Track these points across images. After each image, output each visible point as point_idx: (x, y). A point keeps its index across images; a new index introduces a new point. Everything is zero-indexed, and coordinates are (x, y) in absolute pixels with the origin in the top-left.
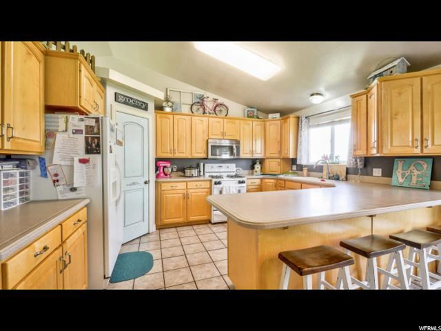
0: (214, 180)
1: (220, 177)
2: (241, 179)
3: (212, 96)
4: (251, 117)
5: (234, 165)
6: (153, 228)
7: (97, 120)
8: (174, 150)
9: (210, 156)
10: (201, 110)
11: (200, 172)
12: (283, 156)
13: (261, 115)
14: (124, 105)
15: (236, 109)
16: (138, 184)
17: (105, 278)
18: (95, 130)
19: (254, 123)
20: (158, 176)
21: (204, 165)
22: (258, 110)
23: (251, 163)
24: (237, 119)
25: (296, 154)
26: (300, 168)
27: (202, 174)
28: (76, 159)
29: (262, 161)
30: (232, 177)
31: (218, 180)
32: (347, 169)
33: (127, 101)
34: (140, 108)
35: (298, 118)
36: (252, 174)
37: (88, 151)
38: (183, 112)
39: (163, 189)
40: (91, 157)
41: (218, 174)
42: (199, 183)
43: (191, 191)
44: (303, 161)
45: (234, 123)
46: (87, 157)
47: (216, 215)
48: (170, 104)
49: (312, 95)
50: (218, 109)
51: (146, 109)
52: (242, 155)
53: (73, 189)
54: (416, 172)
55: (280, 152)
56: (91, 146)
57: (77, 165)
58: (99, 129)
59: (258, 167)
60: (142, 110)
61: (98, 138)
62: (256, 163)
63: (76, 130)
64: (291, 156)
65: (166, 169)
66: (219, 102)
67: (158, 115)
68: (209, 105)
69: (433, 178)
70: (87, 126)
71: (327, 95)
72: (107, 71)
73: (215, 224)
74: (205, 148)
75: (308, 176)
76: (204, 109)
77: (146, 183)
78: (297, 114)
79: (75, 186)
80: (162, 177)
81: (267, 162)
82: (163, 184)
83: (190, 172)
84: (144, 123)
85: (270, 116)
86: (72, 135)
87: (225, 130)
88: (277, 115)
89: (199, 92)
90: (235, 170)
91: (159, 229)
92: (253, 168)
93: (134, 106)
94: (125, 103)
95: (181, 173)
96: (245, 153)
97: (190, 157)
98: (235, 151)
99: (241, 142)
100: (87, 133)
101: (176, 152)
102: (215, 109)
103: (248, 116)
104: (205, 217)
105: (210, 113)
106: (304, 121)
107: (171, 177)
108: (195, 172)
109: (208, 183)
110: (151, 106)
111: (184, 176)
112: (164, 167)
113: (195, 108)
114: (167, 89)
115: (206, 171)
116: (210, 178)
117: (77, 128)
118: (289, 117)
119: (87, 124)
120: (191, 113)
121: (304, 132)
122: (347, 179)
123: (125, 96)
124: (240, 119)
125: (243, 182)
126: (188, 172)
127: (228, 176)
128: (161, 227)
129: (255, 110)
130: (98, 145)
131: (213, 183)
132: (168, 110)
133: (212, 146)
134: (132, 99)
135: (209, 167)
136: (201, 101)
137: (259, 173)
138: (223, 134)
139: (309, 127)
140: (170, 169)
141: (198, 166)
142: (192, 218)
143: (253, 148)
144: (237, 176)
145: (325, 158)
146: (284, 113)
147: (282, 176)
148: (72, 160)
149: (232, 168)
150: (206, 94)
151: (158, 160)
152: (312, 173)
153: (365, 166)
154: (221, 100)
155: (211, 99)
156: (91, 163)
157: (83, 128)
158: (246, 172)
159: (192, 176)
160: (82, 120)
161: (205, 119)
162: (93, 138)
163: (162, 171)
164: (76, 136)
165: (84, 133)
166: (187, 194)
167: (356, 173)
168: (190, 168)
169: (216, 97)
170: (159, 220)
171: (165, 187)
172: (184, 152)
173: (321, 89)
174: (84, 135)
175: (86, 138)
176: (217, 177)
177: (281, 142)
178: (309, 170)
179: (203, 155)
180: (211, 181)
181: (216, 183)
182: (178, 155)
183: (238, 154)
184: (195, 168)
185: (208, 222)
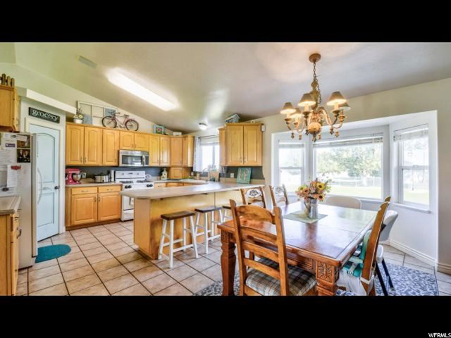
0: (125, 185)
1: (130, 182)
2: (149, 184)
3: (123, 112)
4: (159, 133)
5: (144, 172)
6: (63, 229)
7: (28, 137)
8: (84, 158)
9: (121, 165)
10: (112, 124)
11: (111, 178)
12: (184, 165)
13: (168, 132)
14: (37, 118)
15: (145, 125)
16: (49, 189)
17: (32, 257)
18: (26, 144)
19: (161, 138)
20: (67, 182)
21: (115, 173)
22: (165, 127)
23: (159, 171)
24: (146, 134)
25: (193, 164)
26: (195, 174)
27: (113, 180)
28: (9, 166)
29: (168, 169)
30: (141, 182)
31: (128, 185)
32: (220, 174)
33: (41, 115)
34: (52, 121)
35: (194, 137)
36: (160, 179)
37: (20, 160)
38: (94, 125)
39: (73, 193)
40: (22, 164)
41: (129, 180)
42: (110, 188)
43: (102, 194)
44: (197, 169)
45: (144, 137)
46: (18, 164)
47: (126, 214)
48: (81, 116)
49: (200, 124)
50: (128, 124)
51: (58, 121)
52: (151, 164)
53: (5, 189)
54: (246, 175)
55: (182, 162)
56: (22, 156)
57: (10, 171)
58: (29, 143)
59: (165, 174)
60: (54, 123)
61: (29, 151)
62: (163, 171)
63: (9, 144)
64: (189, 165)
65: (75, 176)
66: (130, 118)
67: (68, 126)
68: (121, 120)
69: (251, 178)
70: (18, 142)
71: (209, 126)
72: (25, 90)
73: (125, 221)
74: (116, 158)
75: (200, 179)
76: (116, 123)
77: (56, 188)
78: (194, 134)
79: (8, 187)
80: (71, 183)
81: (172, 169)
82: (73, 189)
83: (101, 179)
84: (55, 134)
85: (175, 134)
86: (5, 148)
87: (136, 143)
88: (180, 134)
89: (111, 107)
90: (144, 176)
91: (69, 230)
92: (160, 174)
93: (46, 119)
94: (38, 117)
95: (91, 180)
96: (153, 162)
97: (101, 165)
98: (144, 160)
99: (150, 154)
100: (18, 146)
101: (87, 160)
102: (126, 124)
103: (157, 132)
104: (115, 217)
105: (121, 127)
106: (197, 140)
107: (80, 183)
108: (106, 178)
109: (119, 187)
110: (63, 119)
111: (95, 182)
112: (73, 174)
113: (106, 121)
114: (77, 102)
115: (117, 177)
116: (121, 183)
117: (9, 143)
118: (187, 137)
119: (19, 139)
120: (101, 126)
121: (198, 148)
122: (219, 181)
123: (38, 111)
124: (149, 134)
125: (151, 186)
126: (98, 178)
127: (138, 182)
128: (71, 228)
129: (163, 127)
130: (28, 156)
131: (124, 187)
132: (78, 122)
133: (123, 156)
134: (45, 113)
135: (119, 174)
136: (113, 116)
137: (166, 178)
138: (134, 146)
139: (201, 144)
140: (79, 176)
141: (109, 173)
142: (103, 219)
143: (161, 157)
144: (146, 181)
145: (209, 167)
146: (185, 132)
147: (182, 181)
148: (6, 167)
149: (142, 174)
150: (118, 110)
151: (68, 167)
152: (202, 178)
153: (227, 172)
154: (132, 116)
155: (122, 114)
156: (22, 170)
157: (16, 143)
158: (155, 178)
159: (103, 182)
160: (15, 136)
161: (116, 133)
162: (24, 151)
163: (70, 177)
164: (8, 148)
165: (16, 145)
166: (98, 197)
167: (223, 177)
168: (101, 175)
169: (127, 113)
170: (69, 221)
171: (75, 191)
172: (94, 160)
173: (206, 121)
174: (16, 148)
175: (18, 151)
176: (127, 182)
177: (183, 155)
178: (201, 176)
179: (114, 164)
180: (121, 185)
181: (126, 187)
182: (88, 163)
183: (147, 163)
184: (105, 175)
185: (119, 220)
